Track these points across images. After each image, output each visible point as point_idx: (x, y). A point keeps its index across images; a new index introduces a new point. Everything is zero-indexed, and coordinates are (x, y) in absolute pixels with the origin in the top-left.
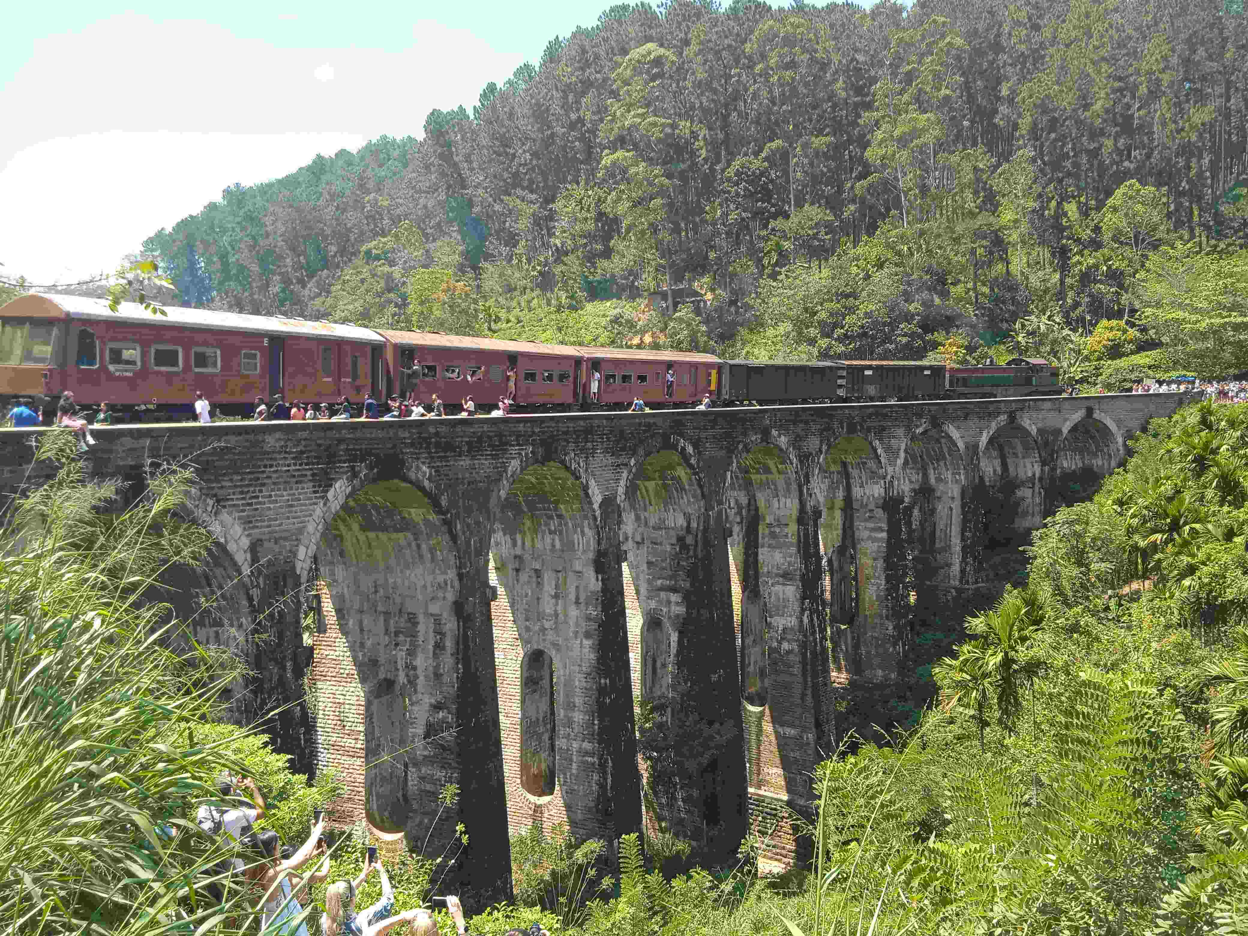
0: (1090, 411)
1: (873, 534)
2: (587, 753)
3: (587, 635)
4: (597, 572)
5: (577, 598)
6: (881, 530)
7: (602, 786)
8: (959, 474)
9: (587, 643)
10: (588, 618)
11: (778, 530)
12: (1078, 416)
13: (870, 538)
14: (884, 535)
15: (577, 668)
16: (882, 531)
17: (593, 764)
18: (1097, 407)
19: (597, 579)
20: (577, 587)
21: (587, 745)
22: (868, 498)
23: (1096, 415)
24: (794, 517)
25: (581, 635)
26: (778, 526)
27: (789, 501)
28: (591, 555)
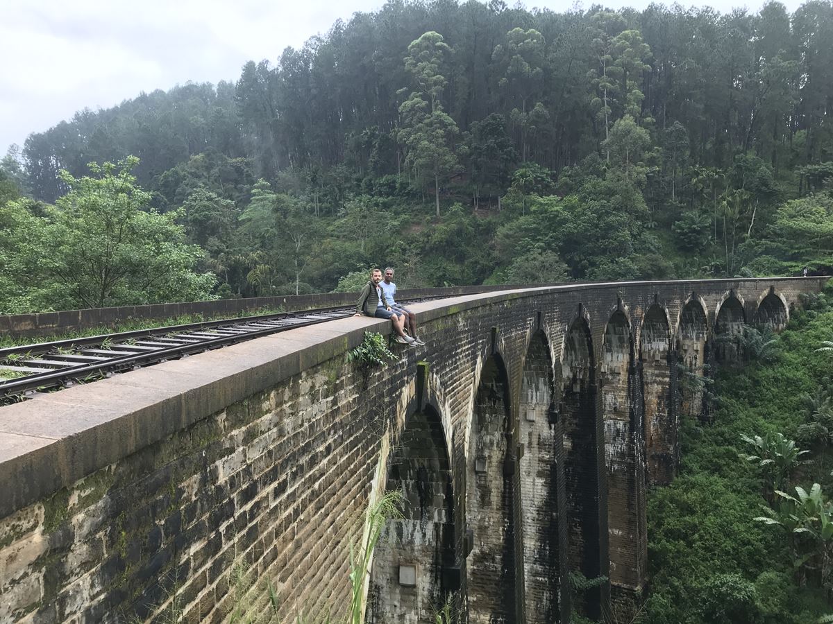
0: (772, 289)
1: (659, 379)
2: (536, 574)
3: (540, 474)
4: (550, 423)
5: (530, 443)
6: (664, 376)
7: (553, 601)
8: (703, 334)
9: (540, 481)
10: (541, 460)
11: (610, 377)
12: (766, 293)
13: (655, 382)
14: (667, 379)
15: (529, 502)
16: (667, 376)
17: (544, 584)
18: (775, 286)
19: (550, 428)
20: (530, 434)
21: (538, 568)
22: (656, 352)
23: (775, 293)
24: (625, 367)
25: (533, 474)
26: (612, 374)
27: (620, 355)
28: (545, 408)
